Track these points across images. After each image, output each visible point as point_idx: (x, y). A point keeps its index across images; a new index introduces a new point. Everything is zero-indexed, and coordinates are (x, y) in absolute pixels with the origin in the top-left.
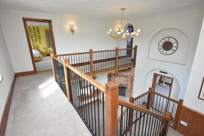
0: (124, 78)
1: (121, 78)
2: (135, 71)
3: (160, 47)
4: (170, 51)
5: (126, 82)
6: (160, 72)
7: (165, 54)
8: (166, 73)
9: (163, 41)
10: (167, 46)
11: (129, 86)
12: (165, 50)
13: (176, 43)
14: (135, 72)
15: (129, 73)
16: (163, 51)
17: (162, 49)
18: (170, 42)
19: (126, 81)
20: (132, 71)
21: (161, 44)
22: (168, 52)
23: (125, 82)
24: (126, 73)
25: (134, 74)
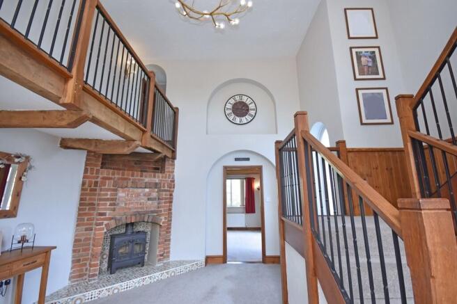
0: (147, 190)
1: (140, 190)
2: (175, 170)
3: (228, 112)
4: (247, 117)
5: (155, 203)
6: (237, 159)
7: (238, 122)
8: (248, 159)
9: (232, 101)
10: (241, 109)
11: (163, 218)
12: (238, 116)
13: (253, 105)
14: (175, 174)
15: (159, 177)
16: (234, 119)
17: (233, 116)
18: (243, 102)
19: (154, 199)
20: (169, 172)
21: (229, 106)
22: (244, 120)
23: (150, 202)
24: (150, 176)
25: (173, 181)
